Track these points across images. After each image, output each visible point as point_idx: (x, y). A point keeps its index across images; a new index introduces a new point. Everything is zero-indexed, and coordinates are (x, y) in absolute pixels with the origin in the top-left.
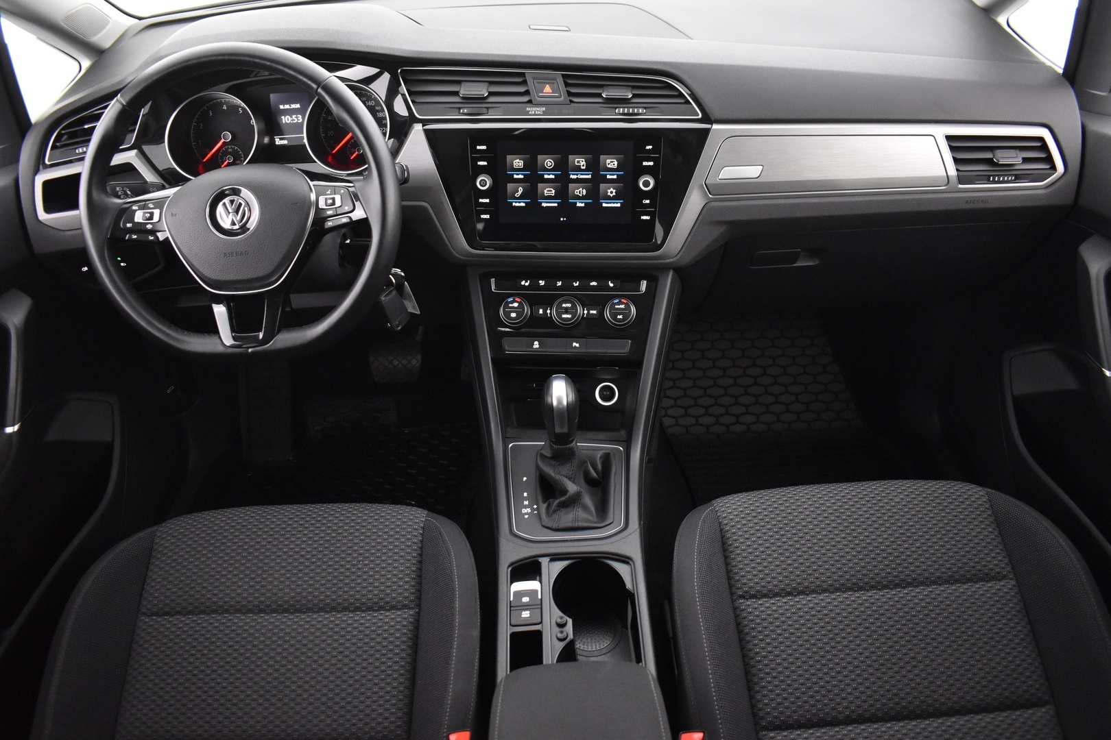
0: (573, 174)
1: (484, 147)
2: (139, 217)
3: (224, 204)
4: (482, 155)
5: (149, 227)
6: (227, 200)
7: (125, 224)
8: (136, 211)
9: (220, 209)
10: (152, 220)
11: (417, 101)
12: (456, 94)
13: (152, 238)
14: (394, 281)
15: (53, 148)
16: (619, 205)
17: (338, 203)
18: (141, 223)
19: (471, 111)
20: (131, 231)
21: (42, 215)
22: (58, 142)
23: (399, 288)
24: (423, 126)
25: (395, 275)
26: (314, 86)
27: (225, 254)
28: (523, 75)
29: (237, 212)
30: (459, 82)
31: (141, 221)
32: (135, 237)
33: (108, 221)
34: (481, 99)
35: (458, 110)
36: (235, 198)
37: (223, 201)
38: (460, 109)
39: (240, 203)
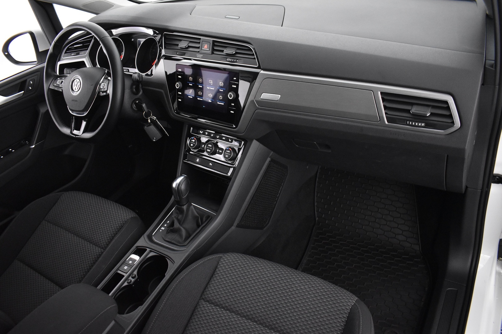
0: (208, 87)
1: (181, 70)
4: (180, 73)
5: (61, 86)
7: (54, 84)
8: (58, 80)
9: (74, 83)
10: (62, 83)
11: (167, 47)
13: (61, 90)
15: (65, 53)
16: (223, 104)
17: (105, 87)
18: (59, 84)
19: (180, 54)
26: (99, 40)
27: (72, 100)
28: (200, 39)
29: (77, 85)
32: (56, 89)
33: (50, 82)
36: (78, 80)
38: (177, 52)
39: (78, 82)
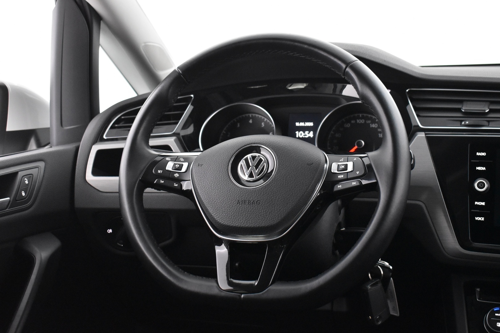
1: (484, 154)
2: (170, 166)
3: (246, 160)
4: (481, 161)
5: (176, 175)
6: (249, 156)
7: (156, 171)
8: (169, 161)
9: (242, 163)
10: (181, 170)
11: (421, 115)
12: (459, 110)
13: (177, 185)
14: (382, 273)
15: (111, 128)
17: (350, 168)
18: (171, 171)
19: (472, 123)
20: (160, 176)
21: (90, 177)
22: (117, 124)
23: (385, 281)
24: (426, 134)
25: (383, 267)
26: (344, 66)
27: (238, 202)
29: (257, 167)
30: (461, 102)
31: (171, 169)
32: (163, 182)
33: (143, 166)
34: (482, 114)
35: (459, 122)
36: (257, 154)
37: (246, 157)
38: (461, 121)
39: (261, 159)
